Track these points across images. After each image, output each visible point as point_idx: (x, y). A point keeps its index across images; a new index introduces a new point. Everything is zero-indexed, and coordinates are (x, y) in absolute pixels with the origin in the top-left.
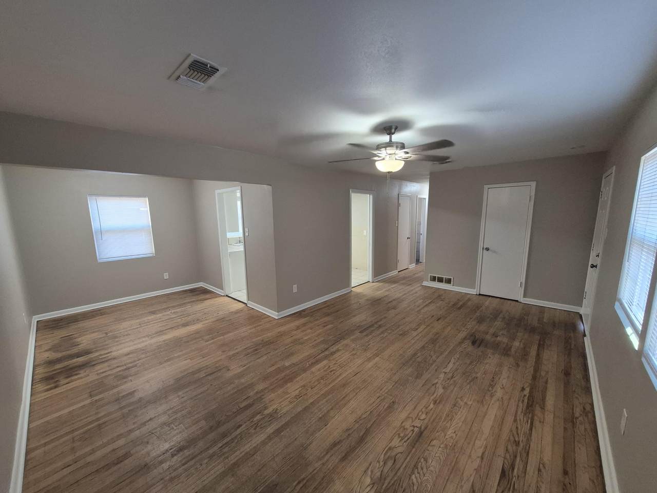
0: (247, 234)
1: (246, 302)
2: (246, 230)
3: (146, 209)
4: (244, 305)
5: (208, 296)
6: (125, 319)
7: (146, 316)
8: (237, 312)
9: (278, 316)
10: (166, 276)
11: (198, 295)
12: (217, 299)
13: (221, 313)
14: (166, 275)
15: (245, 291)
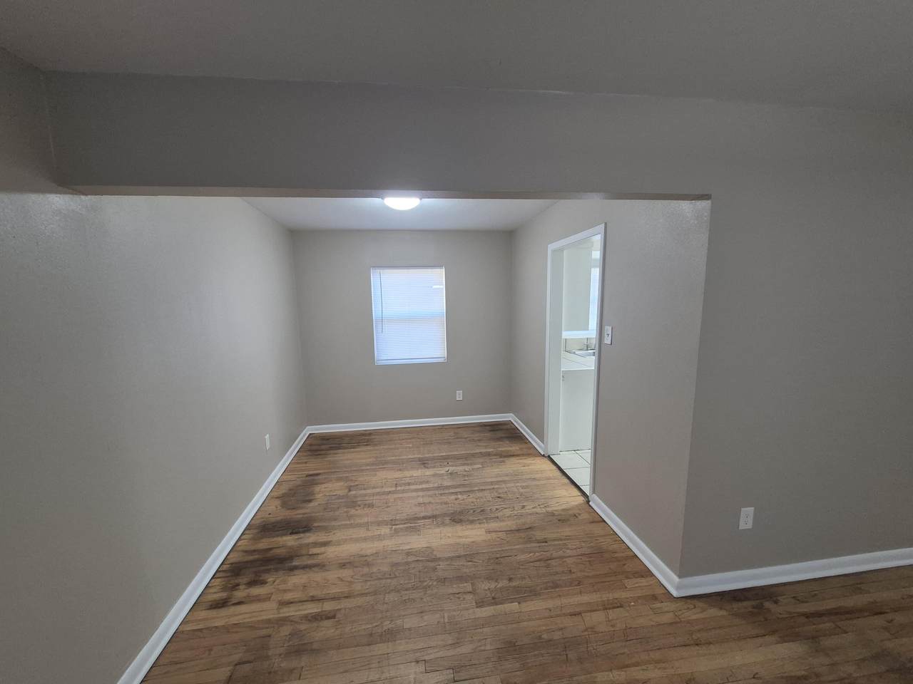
0: (607, 340)
1: (587, 490)
2: (608, 329)
3: (441, 287)
4: (581, 499)
5: (515, 448)
6: (386, 463)
7: (412, 468)
8: (564, 518)
9: (678, 588)
10: (459, 396)
11: (500, 439)
12: (529, 461)
13: (530, 507)
14: (459, 394)
15: (588, 455)
